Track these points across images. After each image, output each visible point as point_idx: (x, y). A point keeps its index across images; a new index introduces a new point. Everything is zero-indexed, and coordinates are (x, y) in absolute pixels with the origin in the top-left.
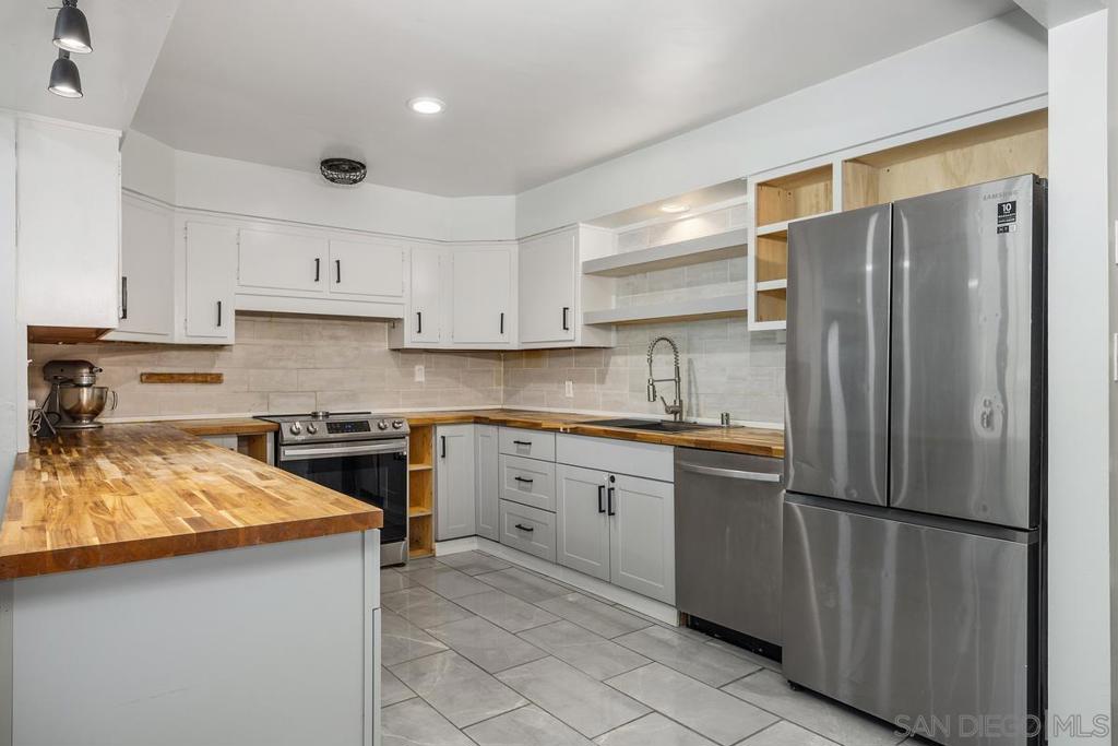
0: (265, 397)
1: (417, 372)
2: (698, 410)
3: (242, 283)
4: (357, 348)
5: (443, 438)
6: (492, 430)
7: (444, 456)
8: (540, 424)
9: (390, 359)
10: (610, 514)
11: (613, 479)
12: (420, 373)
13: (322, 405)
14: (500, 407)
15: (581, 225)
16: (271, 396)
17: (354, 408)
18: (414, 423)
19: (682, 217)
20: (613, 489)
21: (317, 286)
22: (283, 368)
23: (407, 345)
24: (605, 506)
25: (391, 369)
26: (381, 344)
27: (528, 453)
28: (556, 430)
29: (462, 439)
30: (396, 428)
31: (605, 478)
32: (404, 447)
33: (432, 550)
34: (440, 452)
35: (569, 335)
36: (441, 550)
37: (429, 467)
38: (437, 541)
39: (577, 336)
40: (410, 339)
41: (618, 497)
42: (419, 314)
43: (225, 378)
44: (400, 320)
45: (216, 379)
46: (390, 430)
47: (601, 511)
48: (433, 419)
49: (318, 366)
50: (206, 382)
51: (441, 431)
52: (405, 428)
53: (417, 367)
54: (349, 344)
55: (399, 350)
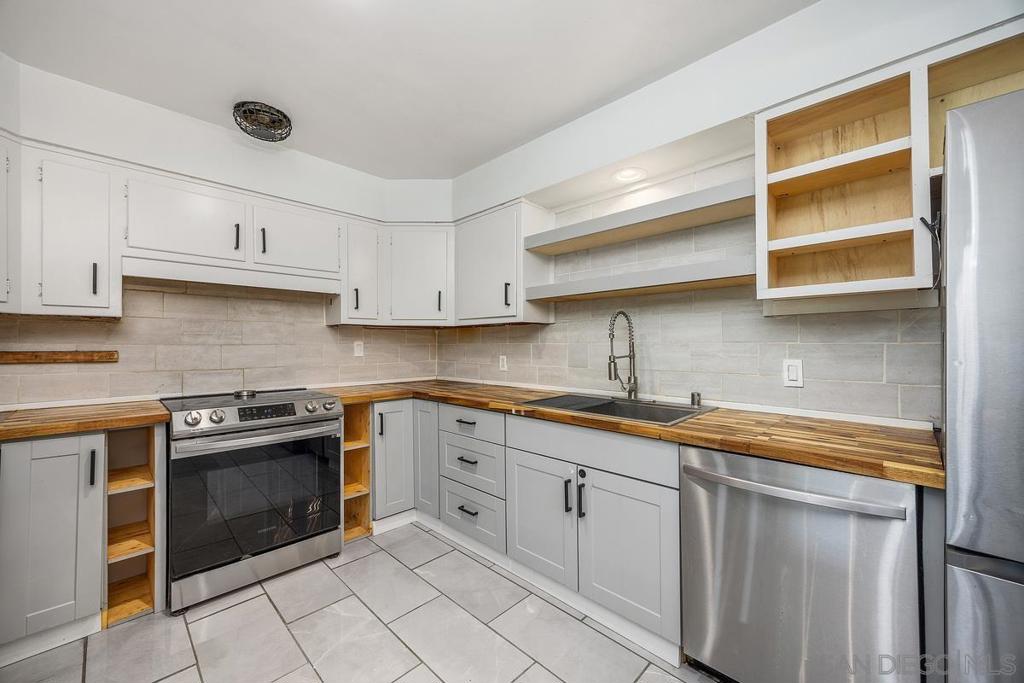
0: (180, 377)
1: (355, 349)
2: (652, 388)
3: (131, 245)
4: (291, 324)
5: (381, 415)
6: (431, 406)
7: (381, 434)
8: (487, 404)
9: (329, 335)
10: (581, 514)
11: (582, 474)
12: (359, 348)
13: (250, 383)
14: (434, 378)
15: (523, 200)
16: (186, 375)
17: (285, 385)
18: (349, 402)
19: (632, 189)
20: (583, 485)
21: (238, 255)
22: (203, 344)
23: (344, 320)
24: (574, 503)
25: (331, 345)
26: (320, 320)
27: (473, 434)
28: (507, 412)
29: (401, 417)
30: (330, 409)
31: (572, 472)
32: (336, 429)
33: (369, 529)
34: (377, 429)
35: (510, 311)
36: (378, 528)
37: (367, 445)
38: (374, 520)
39: (521, 312)
40: (347, 315)
41: (589, 495)
42: (357, 290)
43: (122, 356)
44: (336, 296)
45: (109, 358)
46: (321, 411)
47: (568, 509)
48: (370, 397)
49: (244, 342)
50: (92, 361)
51: (378, 408)
52: (338, 408)
53: (356, 343)
54: (282, 318)
55: (337, 326)
